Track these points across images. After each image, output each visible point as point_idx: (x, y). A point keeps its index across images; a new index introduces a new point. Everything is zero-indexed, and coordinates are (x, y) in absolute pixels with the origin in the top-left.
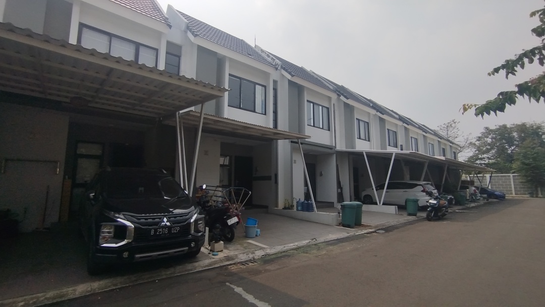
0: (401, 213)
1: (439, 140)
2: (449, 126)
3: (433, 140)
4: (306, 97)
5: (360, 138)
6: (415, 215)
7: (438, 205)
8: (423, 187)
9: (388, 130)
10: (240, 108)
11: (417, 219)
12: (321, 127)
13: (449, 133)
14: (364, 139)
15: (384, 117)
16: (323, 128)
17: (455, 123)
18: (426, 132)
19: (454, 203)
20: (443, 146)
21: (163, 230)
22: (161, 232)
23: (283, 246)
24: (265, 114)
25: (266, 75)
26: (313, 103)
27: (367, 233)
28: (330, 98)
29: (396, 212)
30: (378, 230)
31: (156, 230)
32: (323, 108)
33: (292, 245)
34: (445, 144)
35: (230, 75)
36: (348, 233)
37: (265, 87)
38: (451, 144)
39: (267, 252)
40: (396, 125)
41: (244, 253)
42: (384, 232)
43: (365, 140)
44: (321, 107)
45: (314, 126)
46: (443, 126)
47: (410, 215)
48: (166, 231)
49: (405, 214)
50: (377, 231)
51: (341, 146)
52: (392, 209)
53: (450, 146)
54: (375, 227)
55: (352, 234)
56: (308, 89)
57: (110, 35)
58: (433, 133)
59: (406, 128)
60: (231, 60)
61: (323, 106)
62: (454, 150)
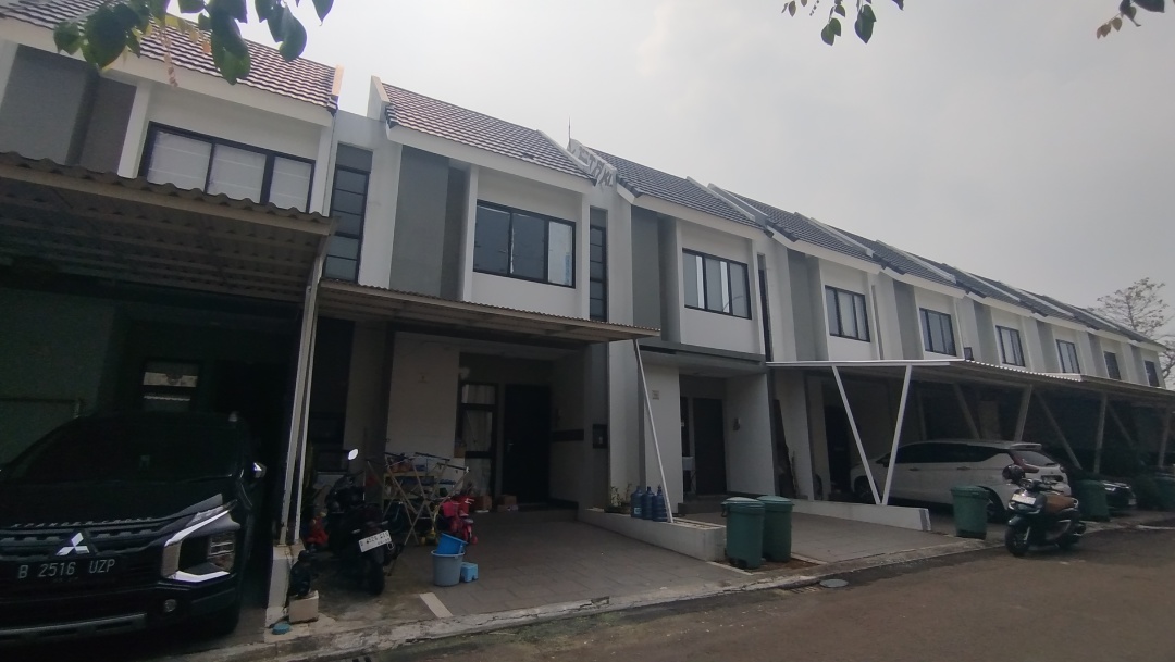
0: (939, 529)
1: (1092, 331)
2: (1131, 297)
3: (1073, 332)
4: (681, 241)
5: (840, 334)
6: (981, 536)
7: (1042, 510)
8: (1012, 456)
9: (926, 312)
10: (509, 275)
11: (983, 547)
12: (727, 310)
13: (1136, 314)
14: (853, 335)
15: (907, 279)
16: (731, 314)
17: (1150, 287)
18: (1044, 311)
19: (1132, 502)
20: (1105, 348)
21: (59, 567)
22: (52, 571)
23: (490, 616)
24: (573, 286)
25: (574, 198)
26: (704, 256)
27: (786, 588)
28: (748, 243)
29: (924, 525)
30: (827, 578)
31: (35, 567)
32: (732, 266)
33: (522, 612)
34: (1116, 344)
35: (480, 202)
36: (724, 585)
37: (573, 225)
38: (1134, 343)
39: (431, 630)
40: (949, 299)
41: (357, 631)
42: (842, 583)
43: (857, 338)
44: (724, 265)
45: (706, 309)
46: (1117, 297)
47: (963, 534)
48: (70, 570)
49: (951, 530)
50: (823, 583)
51: (785, 354)
52: (912, 517)
53: (1133, 347)
54: (825, 569)
55: (734, 587)
56: (686, 224)
57: (214, 142)
58: (1070, 314)
59: (978, 306)
60: (483, 170)
61: (729, 262)
62: (1146, 358)
